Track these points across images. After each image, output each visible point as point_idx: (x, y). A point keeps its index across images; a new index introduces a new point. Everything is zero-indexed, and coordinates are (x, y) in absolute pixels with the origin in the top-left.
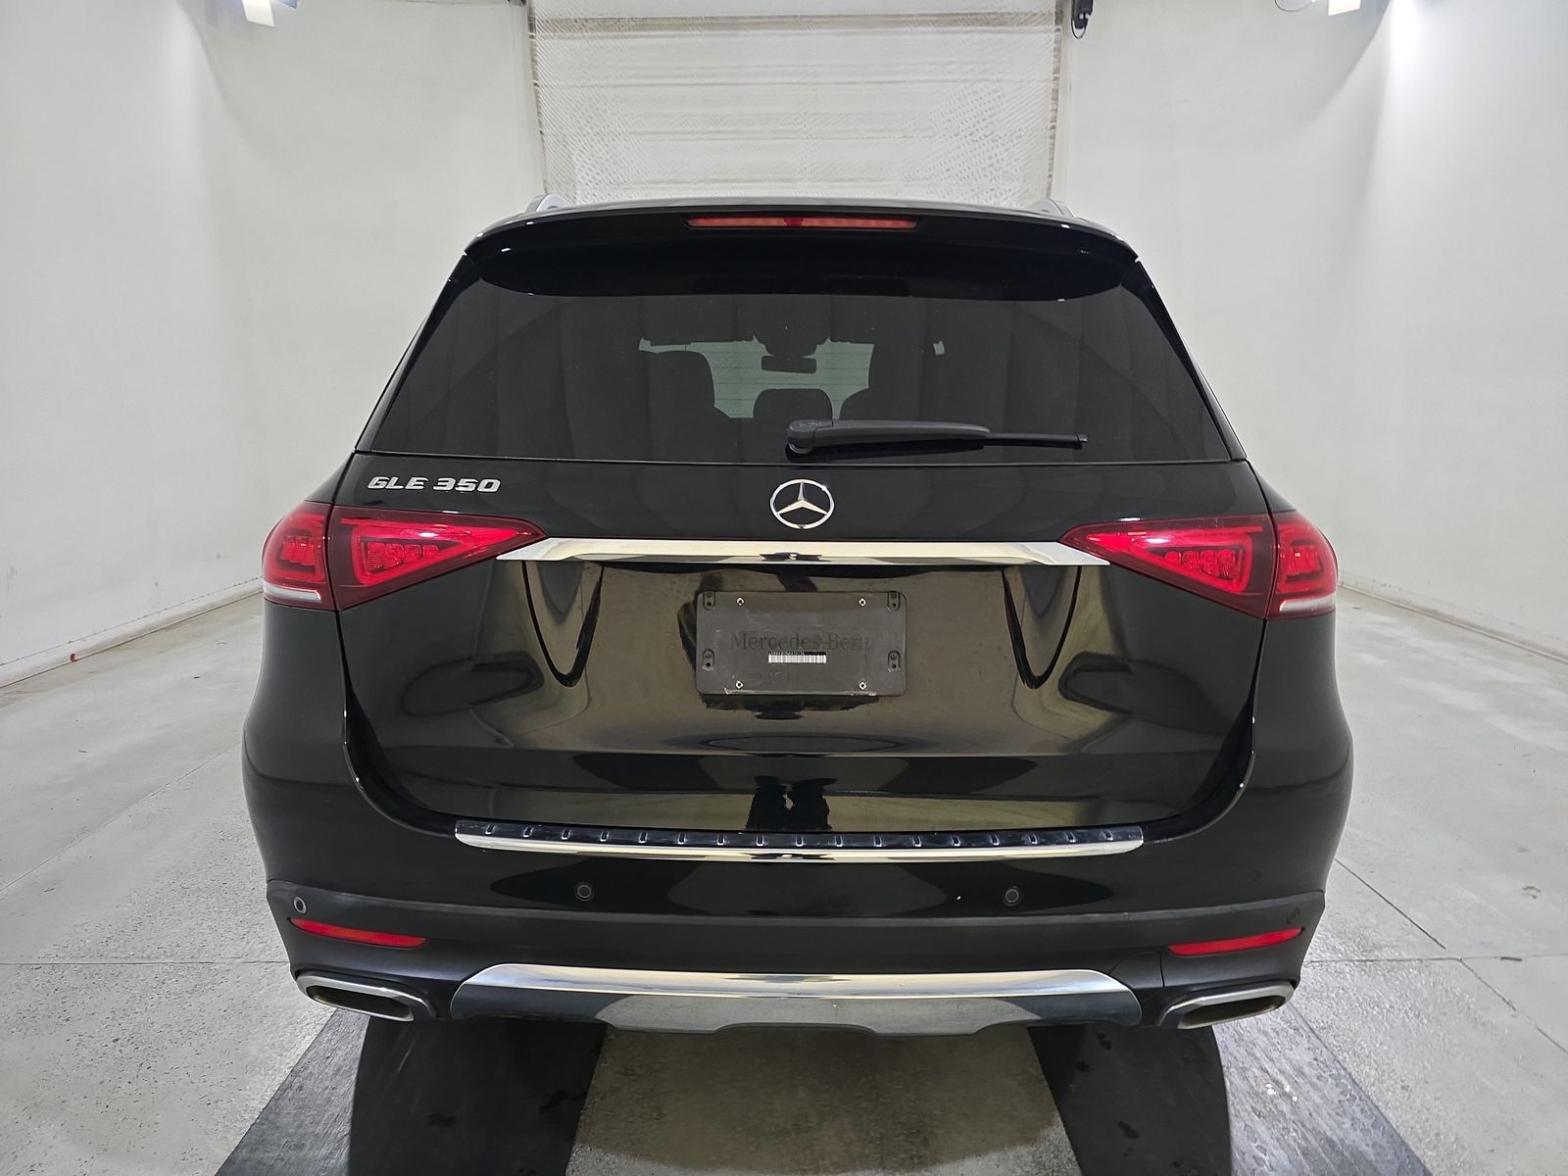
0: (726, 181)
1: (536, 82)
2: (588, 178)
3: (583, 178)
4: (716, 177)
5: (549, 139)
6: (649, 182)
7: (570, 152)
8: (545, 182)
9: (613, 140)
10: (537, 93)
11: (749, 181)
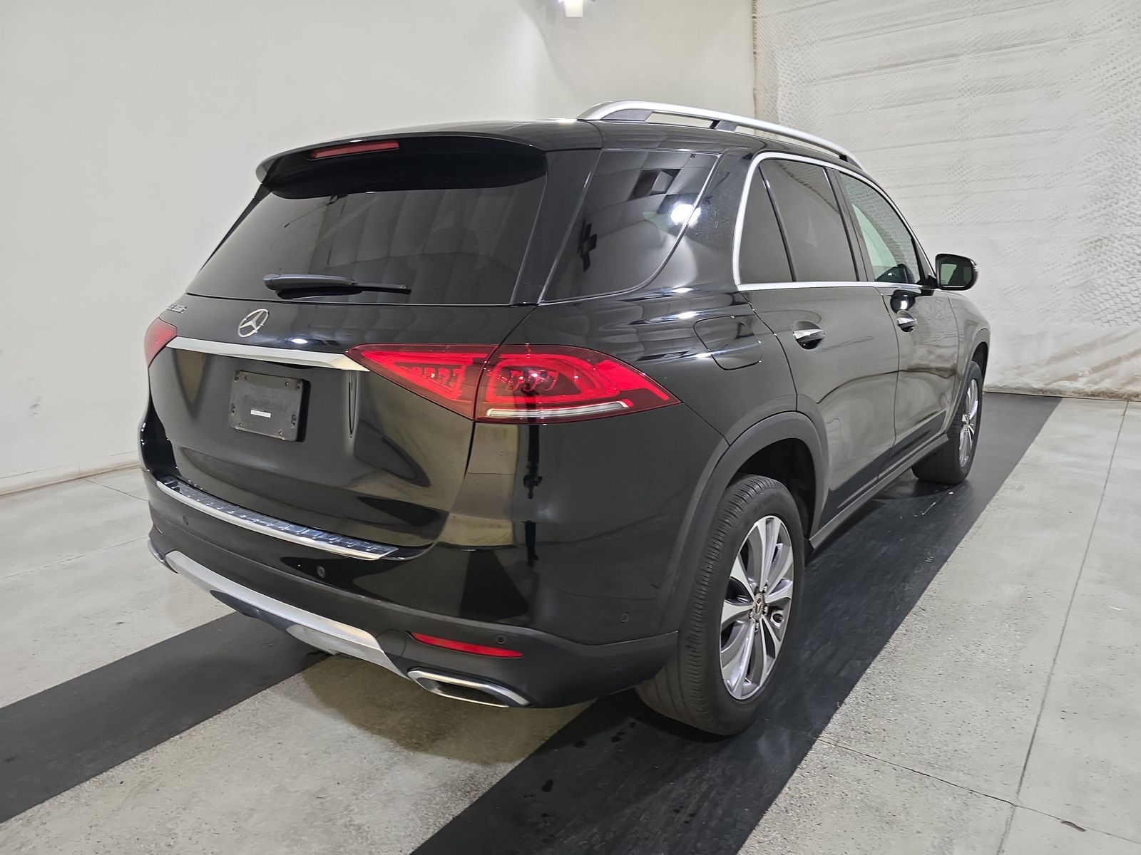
0: (897, 65)
1: (755, 15)
2: (787, 81)
3: (784, 82)
4: (888, 63)
5: (761, 57)
6: (832, 77)
7: (776, 63)
8: (754, 89)
9: (808, 48)
10: (754, 23)
11: (917, 62)
